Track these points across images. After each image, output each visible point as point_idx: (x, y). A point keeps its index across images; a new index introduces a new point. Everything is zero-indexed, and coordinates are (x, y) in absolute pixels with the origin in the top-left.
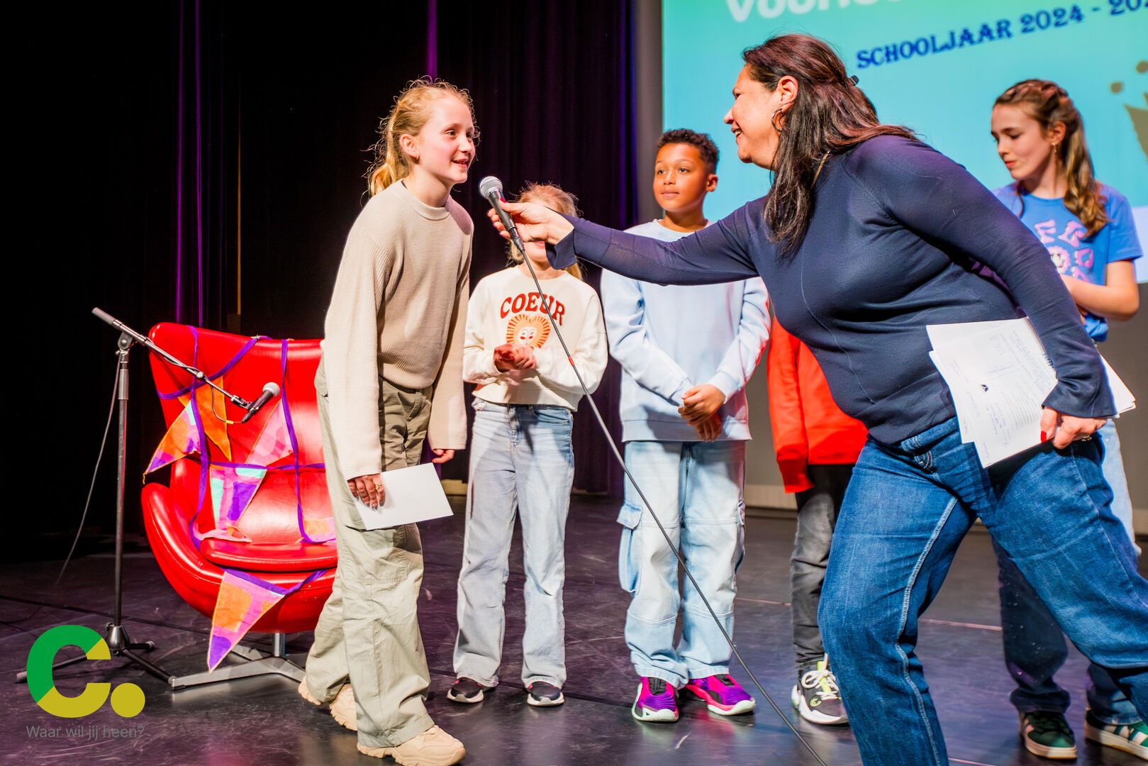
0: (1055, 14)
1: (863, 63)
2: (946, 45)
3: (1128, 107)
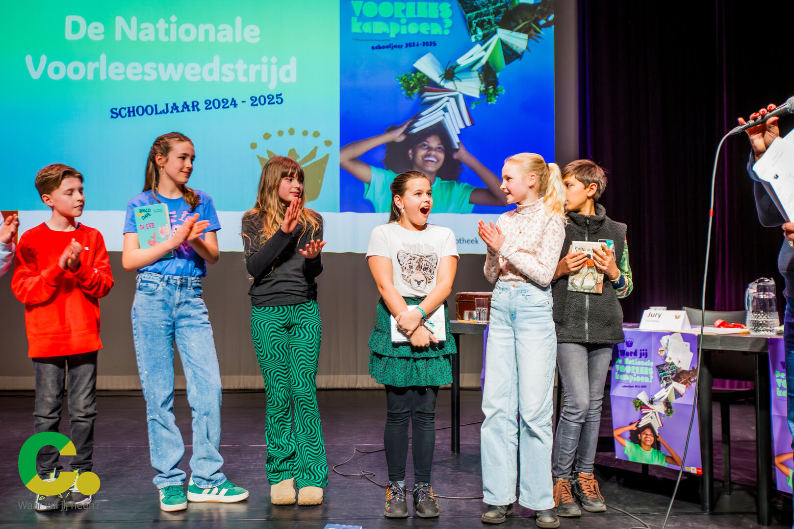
0: (222, 101)
1: (115, 115)
2: (163, 111)
3: (259, 157)
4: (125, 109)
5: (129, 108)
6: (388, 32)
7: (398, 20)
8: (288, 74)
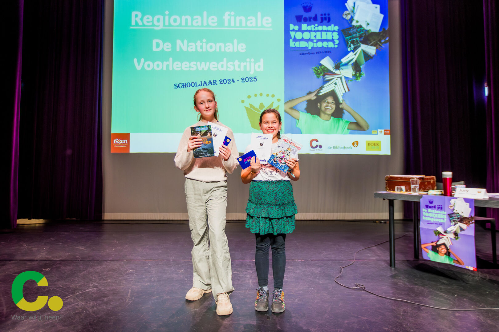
0: (228, 80)
1: (176, 87)
2: (199, 85)
3: (245, 107)
4: (181, 84)
5: (183, 84)
6: (307, 46)
7: (312, 41)
8: (259, 67)
